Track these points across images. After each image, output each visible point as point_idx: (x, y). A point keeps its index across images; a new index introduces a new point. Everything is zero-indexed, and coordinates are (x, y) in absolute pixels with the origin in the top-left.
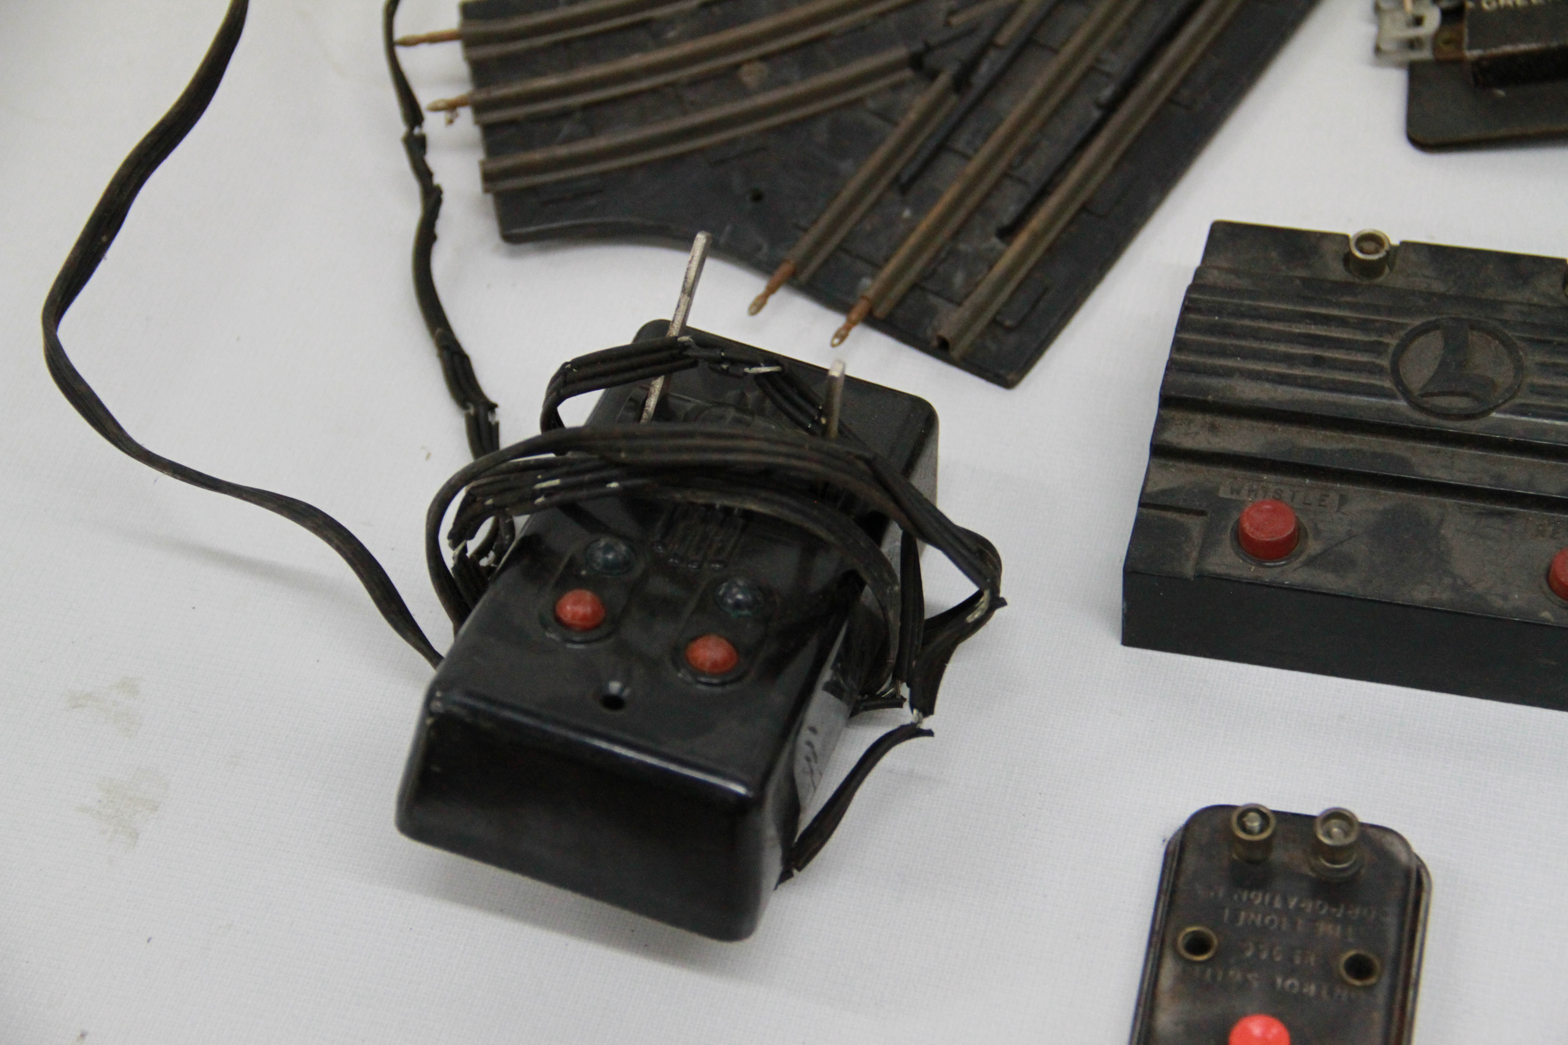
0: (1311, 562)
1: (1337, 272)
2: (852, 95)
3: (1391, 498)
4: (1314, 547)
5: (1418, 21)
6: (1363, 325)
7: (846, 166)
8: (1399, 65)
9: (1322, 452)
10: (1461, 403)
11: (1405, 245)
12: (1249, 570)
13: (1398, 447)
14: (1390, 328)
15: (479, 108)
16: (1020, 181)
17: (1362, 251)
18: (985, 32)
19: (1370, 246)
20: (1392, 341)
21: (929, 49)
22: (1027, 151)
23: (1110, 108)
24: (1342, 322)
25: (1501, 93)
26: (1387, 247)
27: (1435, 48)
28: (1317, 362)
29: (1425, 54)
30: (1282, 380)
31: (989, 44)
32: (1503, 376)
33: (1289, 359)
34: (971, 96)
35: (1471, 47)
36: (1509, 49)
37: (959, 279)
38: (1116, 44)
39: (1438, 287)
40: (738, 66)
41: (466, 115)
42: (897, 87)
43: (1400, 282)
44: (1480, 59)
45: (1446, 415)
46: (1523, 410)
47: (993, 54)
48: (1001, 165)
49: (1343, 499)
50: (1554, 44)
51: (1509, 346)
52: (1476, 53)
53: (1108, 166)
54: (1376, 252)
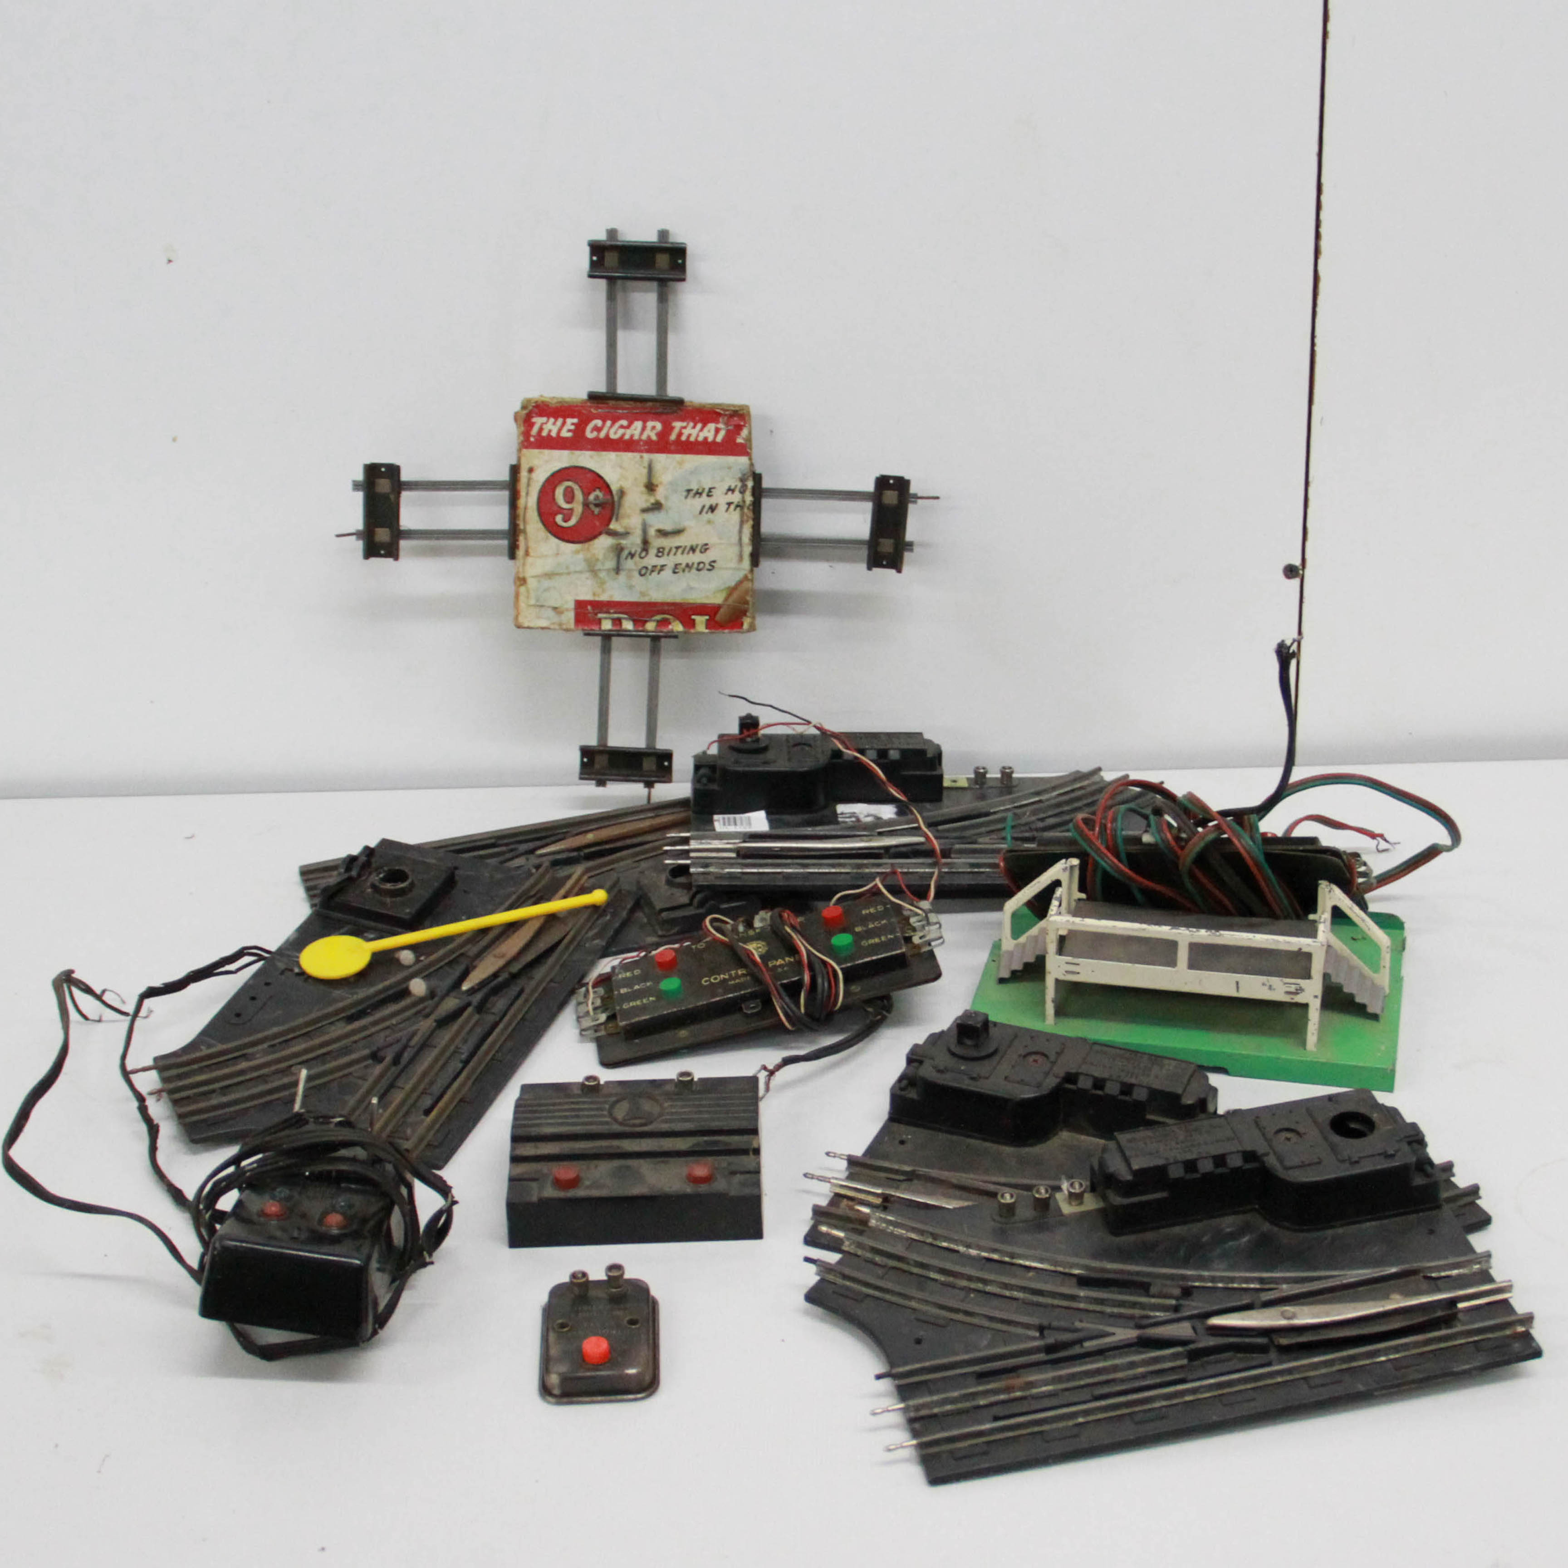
0: (588, 1187)
1: (578, 1092)
2: (346, 1072)
3: (617, 1163)
4: (587, 1183)
5: (597, 1019)
7: (347, 1098)
8: (591, 1040)
9: (585, 1149)
10: (639, 1121)
11: (606, 1082)
12: (561, 1194)
13: (616, 1143)
14: (605, 1102)
15: (171, 1092)
16: (430, 1094)
17: (588, 1083)
18: (404, 1041)
19: (592, 1080)
20: (607, 1106)
21: (379, 1049)
22: (432, 1083)
23: (466, 1062)
24: (585, 1103)
25: (638, 1039)
26: (599, 1081)
27: (606, 1028)
28: (577, 1116)
29: (602, 1033)
30: (562, 1124)
31: (405, 1047)
32: (656, 1110)
33: (566, 1117)
34: (401, 1067)
35: (621, 1023)
36: (637, 1019)
37: (409, 1131)
38: (465, 1041)
40: (291, 1066)
41: (164, 1094)
42: (366, 1067)
43: (607, 1093)
44: (627, 1025)
45: (634, 1125)
46: (666, 1121)
47: (409, 1049)
48: (422, 1087)
49: (596, 1167)
50: (656, 1015)
51: (656, 1101)
52: (624, 1023)
53: (470, 1083)
54: (594, 1083)
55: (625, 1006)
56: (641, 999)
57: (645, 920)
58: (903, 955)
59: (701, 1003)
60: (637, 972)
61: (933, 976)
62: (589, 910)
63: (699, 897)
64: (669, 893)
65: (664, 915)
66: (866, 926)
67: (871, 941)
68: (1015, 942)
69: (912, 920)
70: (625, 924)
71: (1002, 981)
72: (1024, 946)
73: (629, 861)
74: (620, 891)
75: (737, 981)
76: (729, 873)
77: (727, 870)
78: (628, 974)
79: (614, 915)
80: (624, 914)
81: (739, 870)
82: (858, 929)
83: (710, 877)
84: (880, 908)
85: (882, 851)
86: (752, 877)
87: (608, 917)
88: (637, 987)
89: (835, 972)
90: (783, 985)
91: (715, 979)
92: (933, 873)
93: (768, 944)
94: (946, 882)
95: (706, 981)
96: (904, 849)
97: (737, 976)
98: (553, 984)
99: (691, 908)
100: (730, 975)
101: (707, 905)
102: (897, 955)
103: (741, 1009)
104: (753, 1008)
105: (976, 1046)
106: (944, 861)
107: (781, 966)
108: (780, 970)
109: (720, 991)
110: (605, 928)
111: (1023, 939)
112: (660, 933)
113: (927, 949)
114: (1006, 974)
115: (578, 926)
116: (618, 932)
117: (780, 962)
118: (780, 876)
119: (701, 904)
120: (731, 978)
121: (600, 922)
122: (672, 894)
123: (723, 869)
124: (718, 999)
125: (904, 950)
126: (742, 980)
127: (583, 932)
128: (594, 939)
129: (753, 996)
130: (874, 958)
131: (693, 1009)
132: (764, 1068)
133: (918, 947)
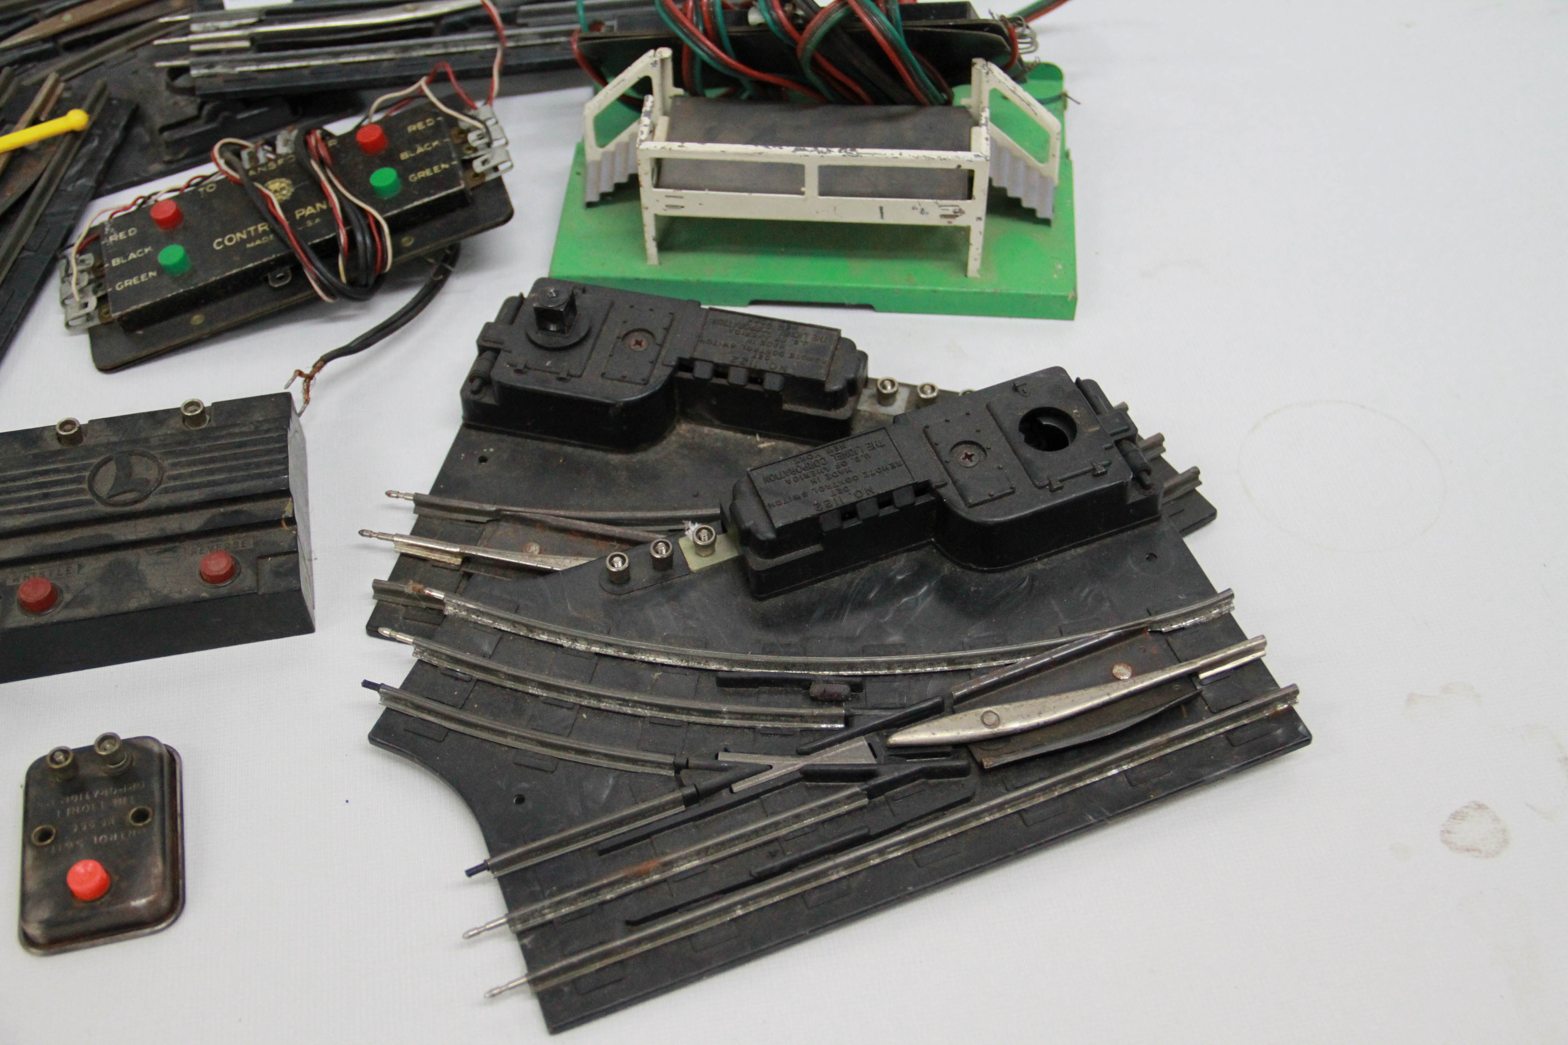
0: (68, 606)
1: (56, 446)
3: (107, 558)
4: (68, 597)
5: (86, 305)
6: (69, 470)
8: (82, 331)
9: (60, 544)
10: (130, 496)
11: (91, 422)
12: (31, 620)
13: (104, 530)
14: (84, 468)
17: (65, 431)
19: (68, 427)
20: (87, 474)
24: (57, 471)
25: (140, 332)
26: (78, 425)
27: (100, 317)
28: (46, 496)
29: (96, 322)
30: (26, 511)
32: (152, 474)
33: (29, 499)
35: (114, 312)
36: (134, 307)
39: (114, 439)
43: (92, 442)
44: (121, 317)
45: (125, 504)
46: (166, 491)
49: (80, 567)
50: (158, 300)
51: (153, 458)
52: (118, 314)
54: (73, 428)
55: (119, 287)
56: (138, 274)
57: (147, 139)
58: (462, 193)
59: (213, 279)
60: (132, 232)
61: (501, 219)
62: (68, 138)
63: (207, 108)
64: (171, 102)
65: (166, 134)
66: (415, 150)
67: (422, 174)
68: (601, 150)
69: (472, 137)
70: (118, 149)
71: (590, 205)
72: (613, 155)
73: (122, 50)
74: (110, 99)
75: (258, 242)
76: (241, 73)
77: (239, 69)
78: (122, 236)
79: (103, 138)
80: (117, 135)
81: (254, 68)
82: (404, 156)
83: (219, 81)
84: (430, 122)
85: (430, 25)
86: (272, 75)
87: (95, 143)
88: (132, 256)
89: (377, 223)
90: (315, 247)
91: (230, 240)
92: (494, 51)
93: (294, 183)
94: (512, 62)
95: (219, 244)
96: (458, 18)
97: (259, 236)
98: (26, 253)
99: (201, 122)
100: (249, 233)
101: (220, 118)
102: (454, 193)
103: (266, 280)
104: (281, 278)
105: (561, 331)
106: (507, 32)
107: (312, 217)
108: (310, 223)
109: (237, 258)
110: (92, 159)
111: (611, 146)
112: (167, 158)
113: (493, 176)
114: (595, 198)
115: (53, 164)
116: (110, 163)
117: (310, 210)
118: (306, 72)
119: (212, 117)
120: (250, 239)
121: (85, 150)
122: (176, 103)
123: (233, 67)
124: (234, 271)
125: (462, 186)
126: (265, 240)
127: (63, 170)
128: (78, 179)
129: (280, 262)
130: (426, 200)
131: (205, 286)
132: (300, 373)
133: (483, 175)
